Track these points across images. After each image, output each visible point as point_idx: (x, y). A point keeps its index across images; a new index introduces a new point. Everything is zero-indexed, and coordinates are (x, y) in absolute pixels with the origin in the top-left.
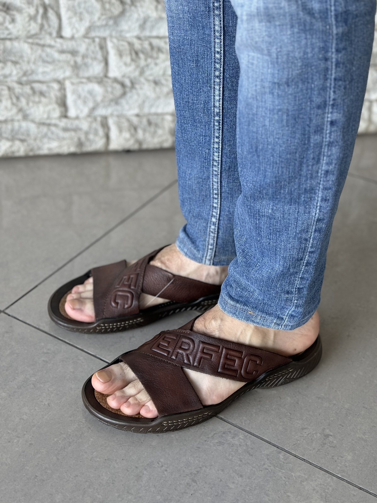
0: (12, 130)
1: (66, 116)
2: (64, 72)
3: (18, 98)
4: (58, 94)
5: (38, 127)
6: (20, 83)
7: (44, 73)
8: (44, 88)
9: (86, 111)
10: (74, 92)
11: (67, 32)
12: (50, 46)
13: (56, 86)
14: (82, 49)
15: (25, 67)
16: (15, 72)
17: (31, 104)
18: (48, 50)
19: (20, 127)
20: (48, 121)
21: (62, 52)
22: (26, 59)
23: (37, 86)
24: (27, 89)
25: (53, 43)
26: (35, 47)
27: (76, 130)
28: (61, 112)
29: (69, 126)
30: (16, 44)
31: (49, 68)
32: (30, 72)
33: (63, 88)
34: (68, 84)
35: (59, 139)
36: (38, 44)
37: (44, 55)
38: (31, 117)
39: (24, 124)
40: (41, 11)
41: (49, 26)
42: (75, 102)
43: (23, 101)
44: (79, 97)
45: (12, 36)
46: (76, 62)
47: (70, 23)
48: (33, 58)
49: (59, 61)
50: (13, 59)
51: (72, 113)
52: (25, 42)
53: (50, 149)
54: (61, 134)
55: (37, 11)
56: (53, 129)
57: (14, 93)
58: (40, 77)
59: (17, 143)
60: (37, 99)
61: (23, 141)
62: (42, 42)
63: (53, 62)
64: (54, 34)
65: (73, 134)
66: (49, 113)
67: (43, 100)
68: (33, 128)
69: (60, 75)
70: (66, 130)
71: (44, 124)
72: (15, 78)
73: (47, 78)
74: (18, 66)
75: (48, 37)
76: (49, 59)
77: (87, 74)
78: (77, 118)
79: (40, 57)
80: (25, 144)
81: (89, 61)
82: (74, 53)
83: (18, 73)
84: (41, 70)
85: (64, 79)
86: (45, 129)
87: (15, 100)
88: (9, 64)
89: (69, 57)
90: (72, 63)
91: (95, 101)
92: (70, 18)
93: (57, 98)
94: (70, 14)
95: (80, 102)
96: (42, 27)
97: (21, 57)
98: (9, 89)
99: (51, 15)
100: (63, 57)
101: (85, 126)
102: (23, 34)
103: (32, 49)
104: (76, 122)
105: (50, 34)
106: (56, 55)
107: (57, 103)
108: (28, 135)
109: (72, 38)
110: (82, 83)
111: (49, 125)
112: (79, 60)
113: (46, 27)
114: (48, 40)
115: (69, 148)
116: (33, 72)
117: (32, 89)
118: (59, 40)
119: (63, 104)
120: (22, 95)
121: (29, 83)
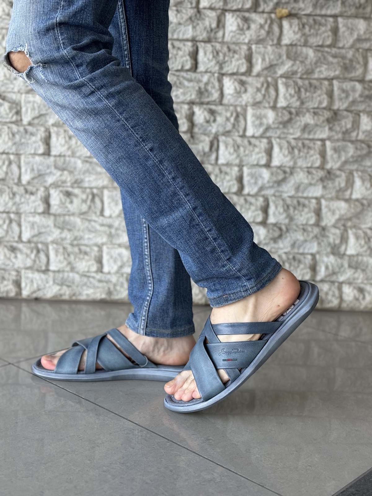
0: (63, 278)
1: (101, 272)
2: (102, 239)
3: (69, 255)
4: (97, 254)
5: (81, 278)
6: (72, 245)
7: (89, 239)
8: (88, 249)
9: (115, 268)
10: (108, 253)
11: (107, 213)
12: (95, 221)
13: (96, 249)
14: (116, 223)
15: (76, 233)
16: (68, 237)
17: (77, 260)
18: (93, 223)
19: (68, 276)
20: (88, 274)
21: (102, 225)
22: (77, 228)
23: (83, 248)
24: (76, 250)
25: (96, 219)
26: (84, 221)
27: (108, 282)
28: (98, 268)
29: (103, 279)
30: (72, 218)
31: (91, 236)
32: (79, 238)
33: (100, 250)
34: (105, 248)
35: (95, 287)
36: (87, 220)
37: (90, 227)
38: (76, 270)
39: (71, 275)
40: (90, 197)
41: (95, 207)
42: (108, 261)
43: (72, 257)
44: (111, 257)
45: (70, 213)
46: (111, 233)
47: (109, 207)
48: (82, 228)
49: (99, 231)
50: (69, 227)
51: (106, 269)
52: (79, 217)
53: (87, 295)
54: (97, 284)
55: (87, 197)
56: (91, 280)
57: (67, 252)
58: (86, 242)
59: (65, 288)
60: (81, 256)
61: (68, 286)
62: (89, 218)
63: (96, 231)
64: (98, 213)
65: (105, 284)
66: (89, 267)
67: (86, 257)
68: (77, 277)
69: (99, 240)
70: (100, 281)
71: (85, 276)
72: (68, 241)
73: (91, 242)
74: (71, 233)
75: (94, 215)
76: (93, 230)
77: (118, 242)
78: (109, 273)
79: (87, 228)
80: (70, 289)
81: (120, 232)
82: (110, 226)
83: (71, 237)
84: (86, 236)
85: (103, 244)
86: (85, 280)
87: (66, 256)
88: (65, 231)
89: (106, 229)
90: (108, 232)
91: (122, 261)
92: (109, 203)
93: (95, 257)
94: (109, 200)
95: (111, 261)
96: (90, 207)
97: (74, 227)
98: (64, 248)
99: (97, 200)
100: (103, 228)
101: (114, 279)
102: (77, 211)
103: (82, 222)
104: (108, 277)
105: (95, 213)
106: (98, 227)
107: (95, 260)
108: (73, 283)
109: (110, 217)
110: (114, 248)
111: (89, 277)
112: (113, 231)
113: (93, 207)
114: (94, 218)
115: (101, 295)
116: (81, 238)
117: (80, 250)
118: (101, 218)
119: (99, 261)
120: (72, 253)
121: (78, 245)
